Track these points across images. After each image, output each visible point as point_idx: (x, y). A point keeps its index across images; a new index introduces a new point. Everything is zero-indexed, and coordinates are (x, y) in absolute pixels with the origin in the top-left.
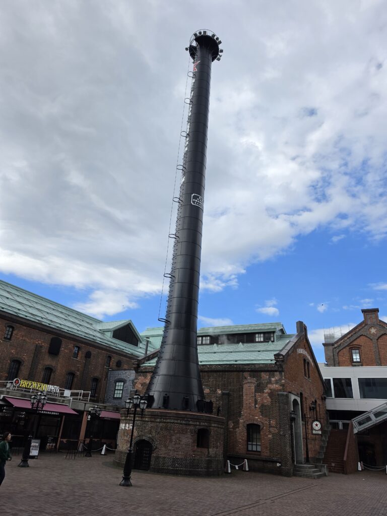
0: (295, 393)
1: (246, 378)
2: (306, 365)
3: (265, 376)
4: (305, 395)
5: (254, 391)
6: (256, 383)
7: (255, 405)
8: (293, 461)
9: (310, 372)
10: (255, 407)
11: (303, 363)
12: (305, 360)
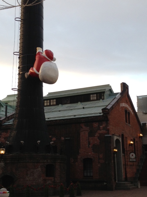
0: (118, 135)
1: (82, 128)
2: (127, 114)
3: (96, 125)
4: (125, 135)
5: (87, 136)
6: (89, 130)
7: (89, 145)
8: (115, 180)
9: (131, 119)
10: (89, 147)
11: (125, 113)
12: (126, 111)
